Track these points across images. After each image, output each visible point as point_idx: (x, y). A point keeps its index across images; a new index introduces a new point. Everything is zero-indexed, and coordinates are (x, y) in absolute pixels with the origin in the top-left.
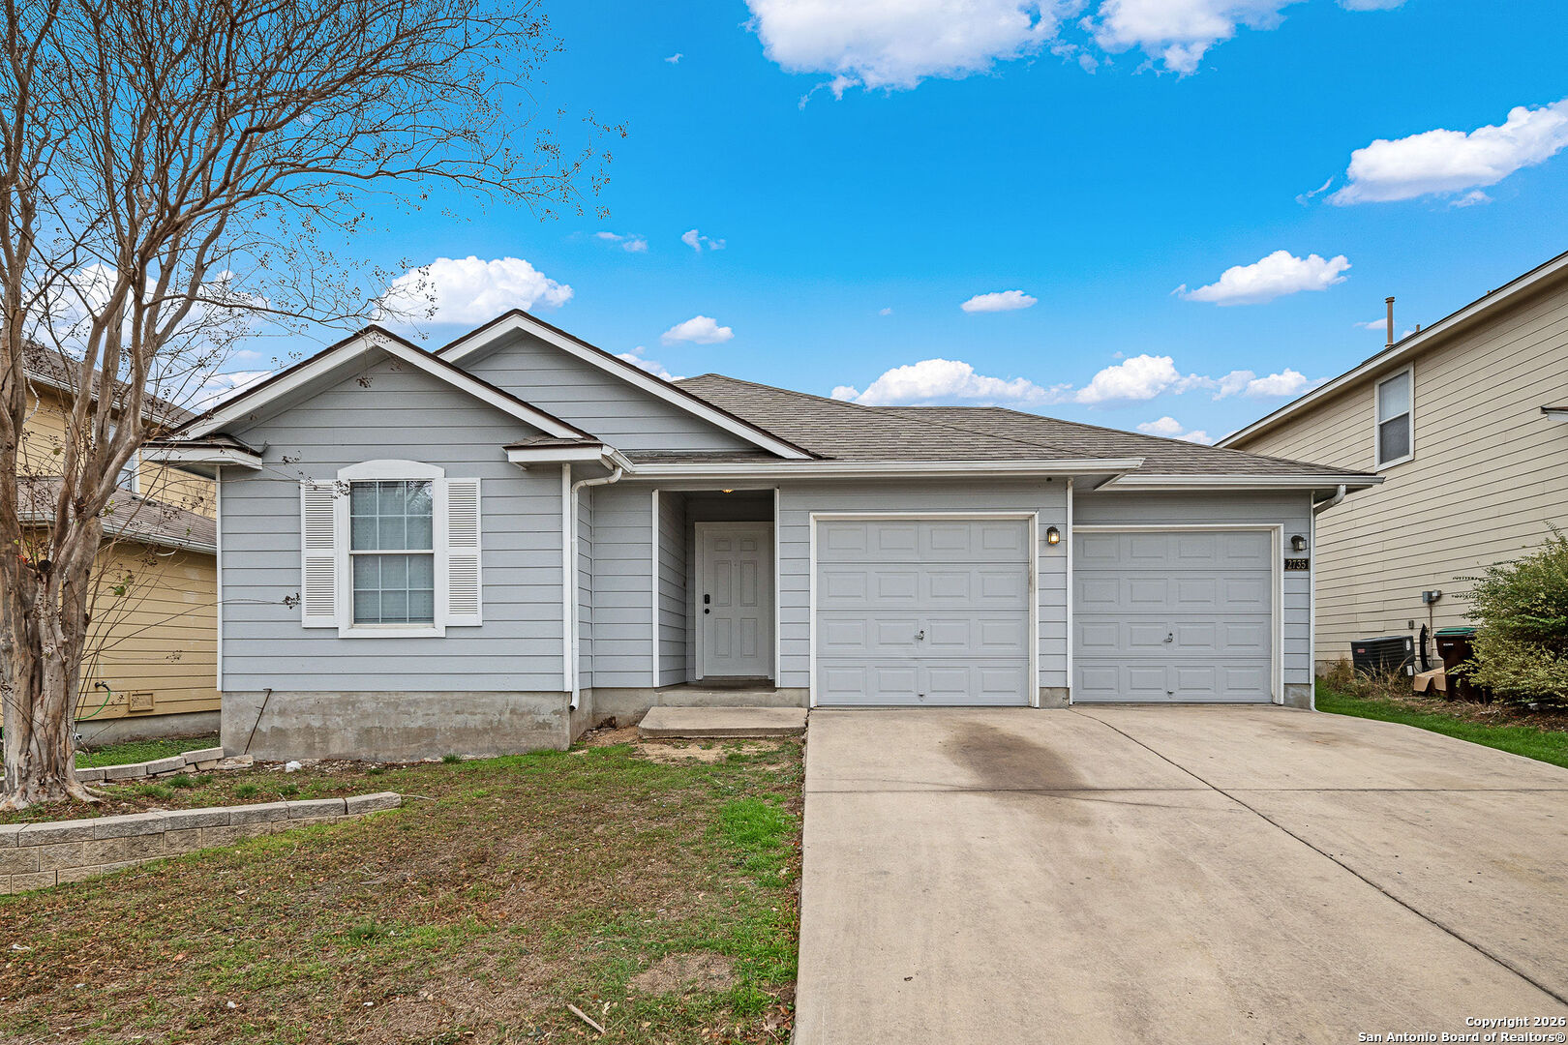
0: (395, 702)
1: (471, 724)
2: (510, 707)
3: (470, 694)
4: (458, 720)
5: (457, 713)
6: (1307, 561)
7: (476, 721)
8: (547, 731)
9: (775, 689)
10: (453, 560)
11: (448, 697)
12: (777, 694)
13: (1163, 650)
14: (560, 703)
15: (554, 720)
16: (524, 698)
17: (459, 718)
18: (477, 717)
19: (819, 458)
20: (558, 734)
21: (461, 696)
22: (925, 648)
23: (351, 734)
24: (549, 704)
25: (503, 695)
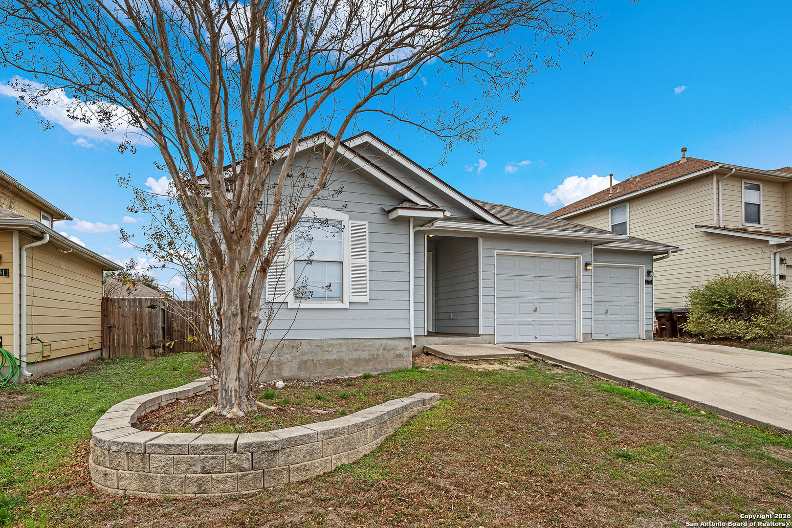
0: (320, 344)
1: (363, 357)
2: (382, 347)
3: (362, 340)
4: (356, 355)
5: (355, 350)
6: (652, 281)
7: (365, 355)
8: (402, 359)
9: (478, 335)
10: (354, 266)
11: (350, 341)
12: (480, 338)
13: (604, 317)
14: (406, 344)
15: (405, 353)
16: (390, 342)
17: (356, 353)
18: (367, 352)
19: (508, 225)
20: (406, 360)
21: (357, 341)
22: (537, 316)
23: (295, 365)
24: (402, 344)
25: (379, 340)
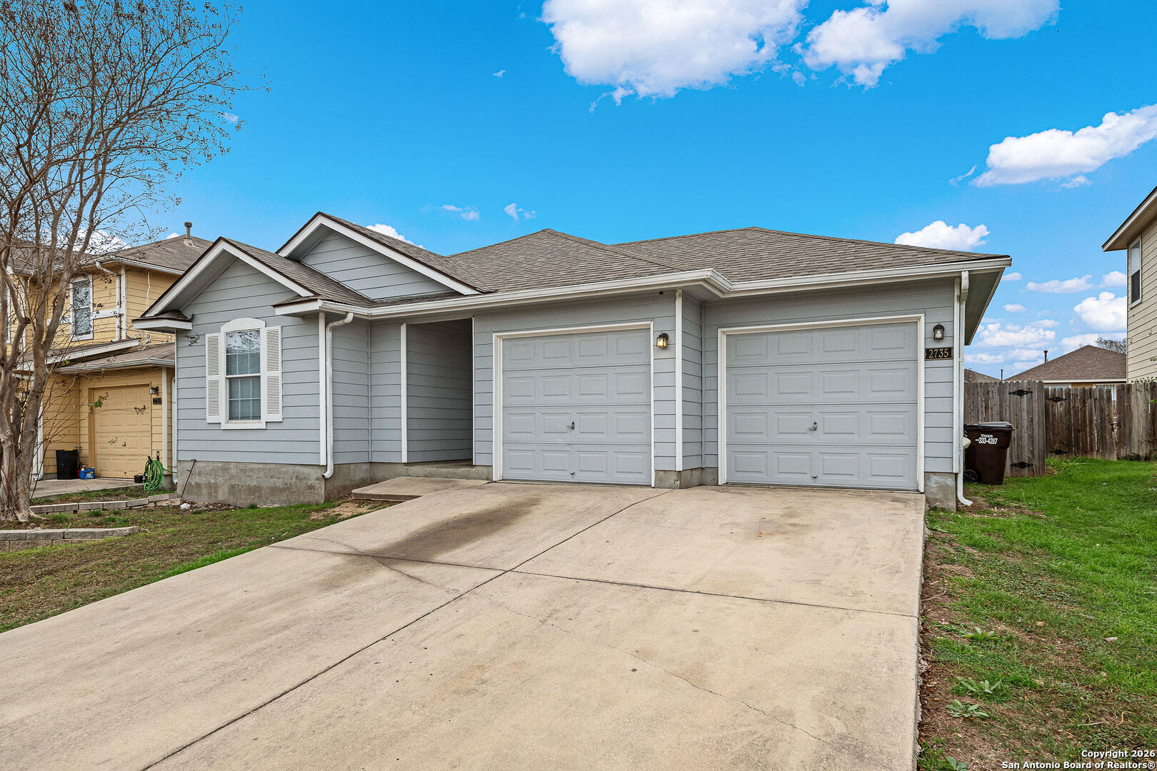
0: (244, 469)
1: (278, 485)
2: (295, 475)
3: (278, 466)
4: (271, 482)
5: (271, 477)
7: (279, 483)
8: (313, 491)
9: (472, 466)
10: (269, 379)
11: (268, 467)
12: (474, 470)
14: (319, 473)
15: (316, 483)
16: (302, 469)
17: (272, 480)
18: (280, 480)
19: (485, 293)
20: (318, 493)
21: (273, 466)
23: (226, 488)
24: (315, 473)
25: (292, 467)
